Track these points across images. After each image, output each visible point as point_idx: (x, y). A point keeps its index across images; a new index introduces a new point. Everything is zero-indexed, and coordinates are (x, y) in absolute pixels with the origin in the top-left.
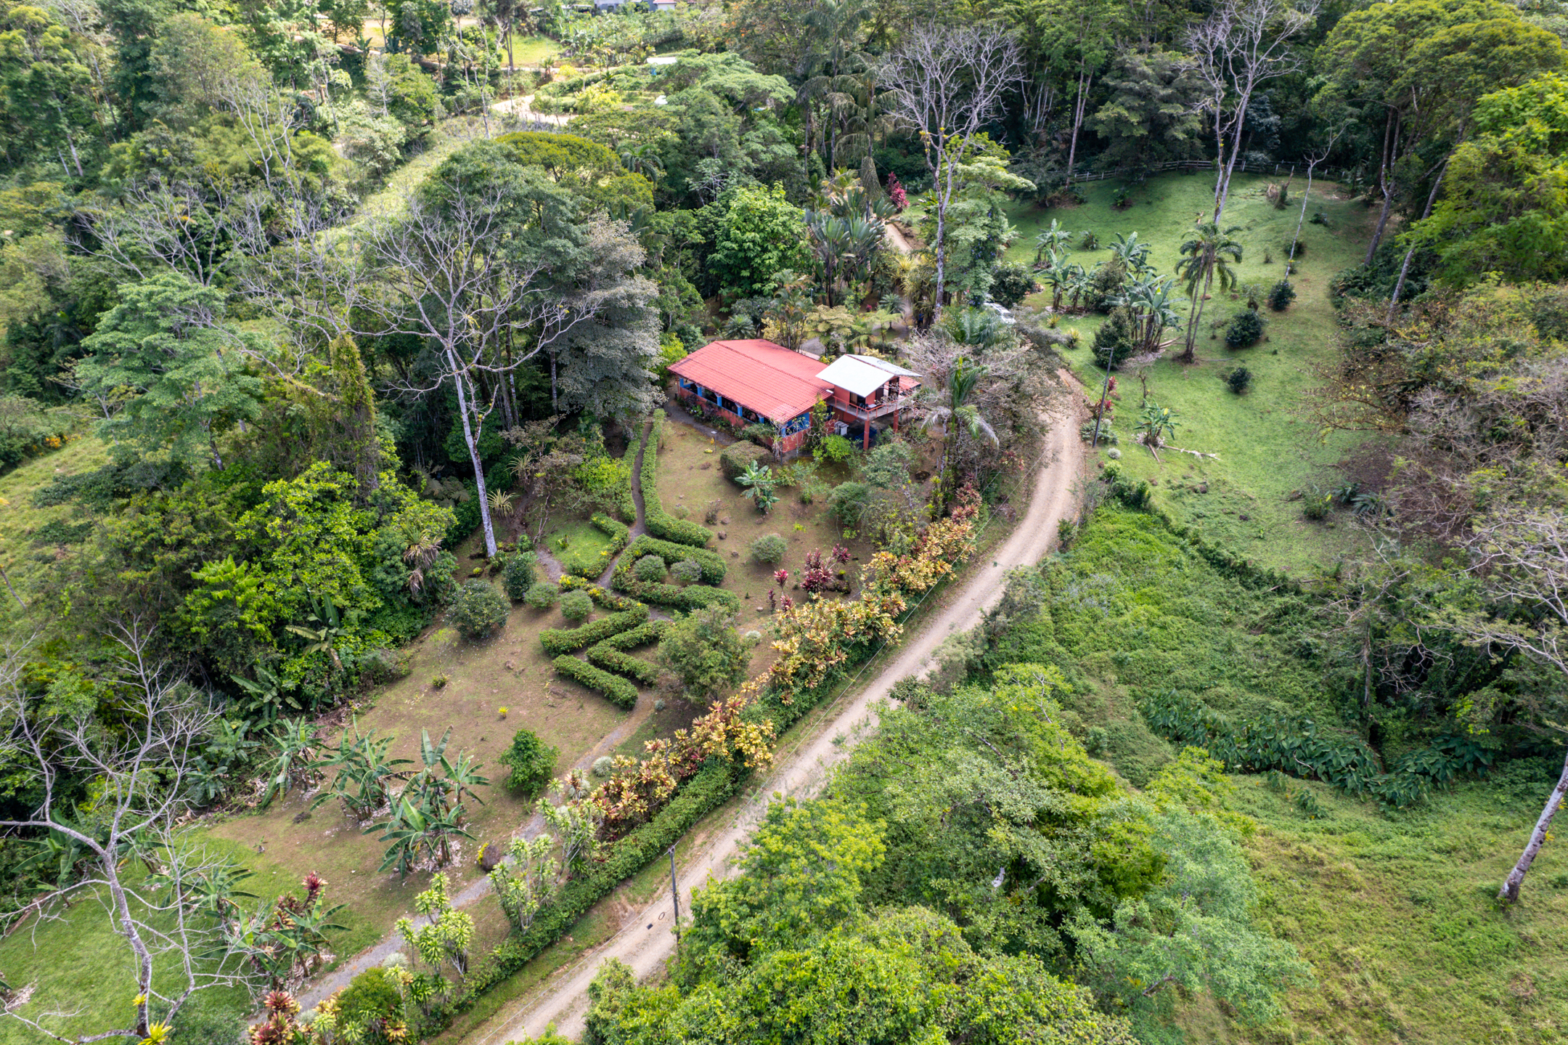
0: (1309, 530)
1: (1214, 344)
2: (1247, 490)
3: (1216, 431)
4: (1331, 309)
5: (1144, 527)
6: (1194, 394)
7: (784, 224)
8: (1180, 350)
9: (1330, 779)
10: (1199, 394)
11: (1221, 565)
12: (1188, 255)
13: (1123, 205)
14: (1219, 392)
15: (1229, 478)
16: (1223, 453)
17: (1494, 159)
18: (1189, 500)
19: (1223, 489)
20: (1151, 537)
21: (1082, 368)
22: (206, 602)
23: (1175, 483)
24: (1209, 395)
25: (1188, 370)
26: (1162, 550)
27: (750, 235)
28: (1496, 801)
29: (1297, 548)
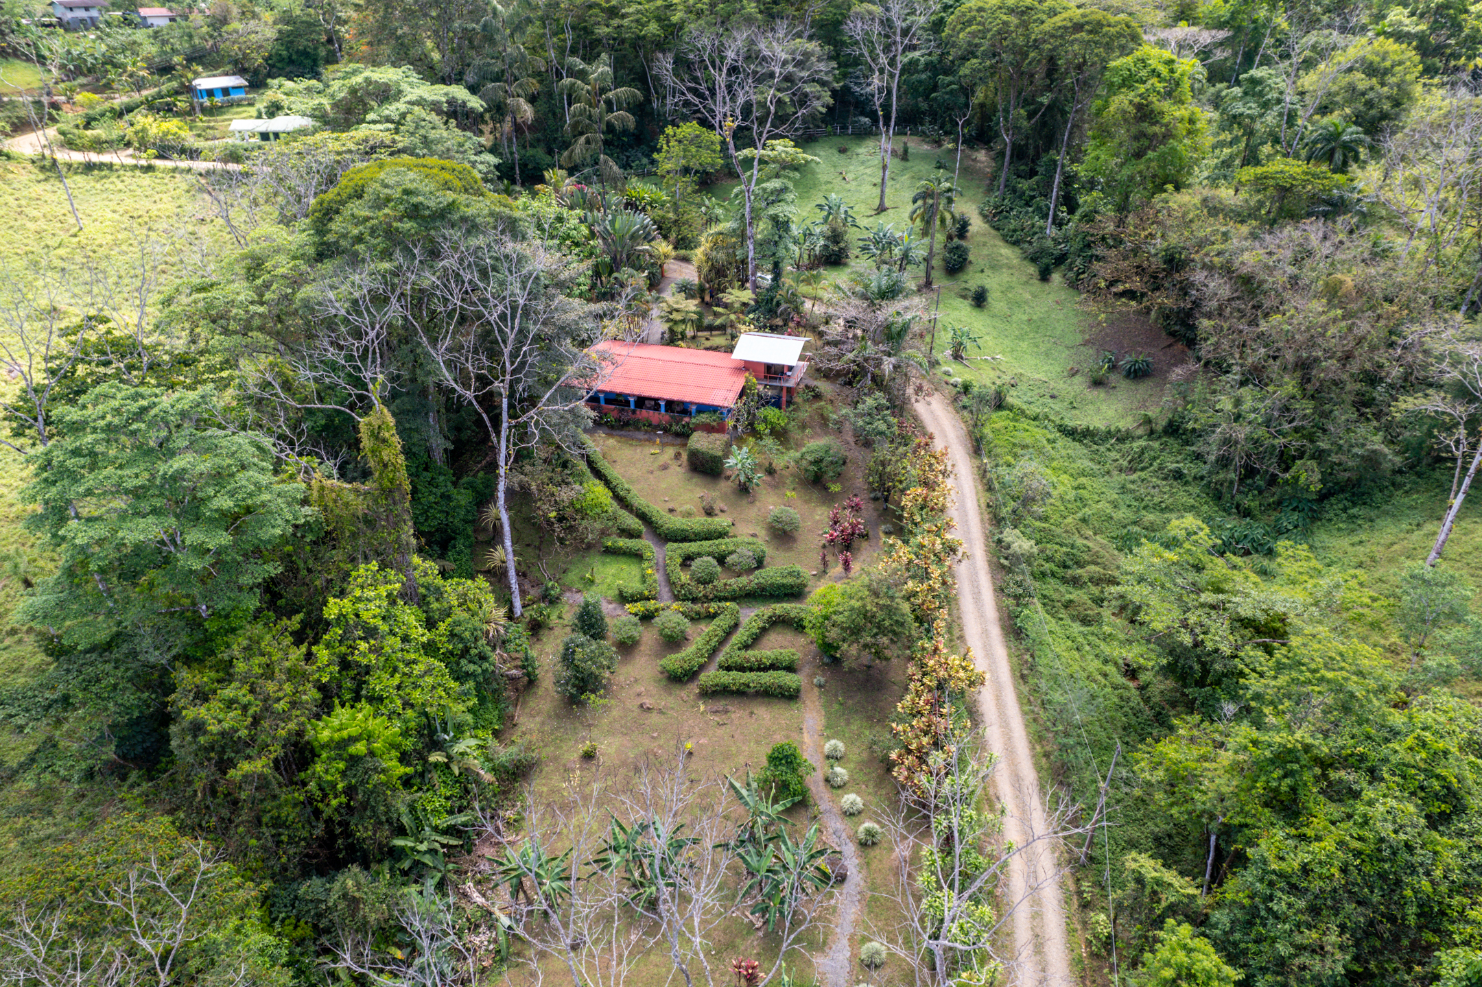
0: (1100, 393)
2: (1038, 376)
3: (987, 338)
4: (993, 232)
5: (1014, 420)
9: (1257, 551)
11: (1071, 433)
12: (920, 203)
14: (969, 309)
15: (1021, 371)
16: (1003, 353)
17: (1139, 107)
19: (1024, 380)
22: (342, 765)
26: (1037, 433)
28: (1339, 529)
29: (1104, 408)
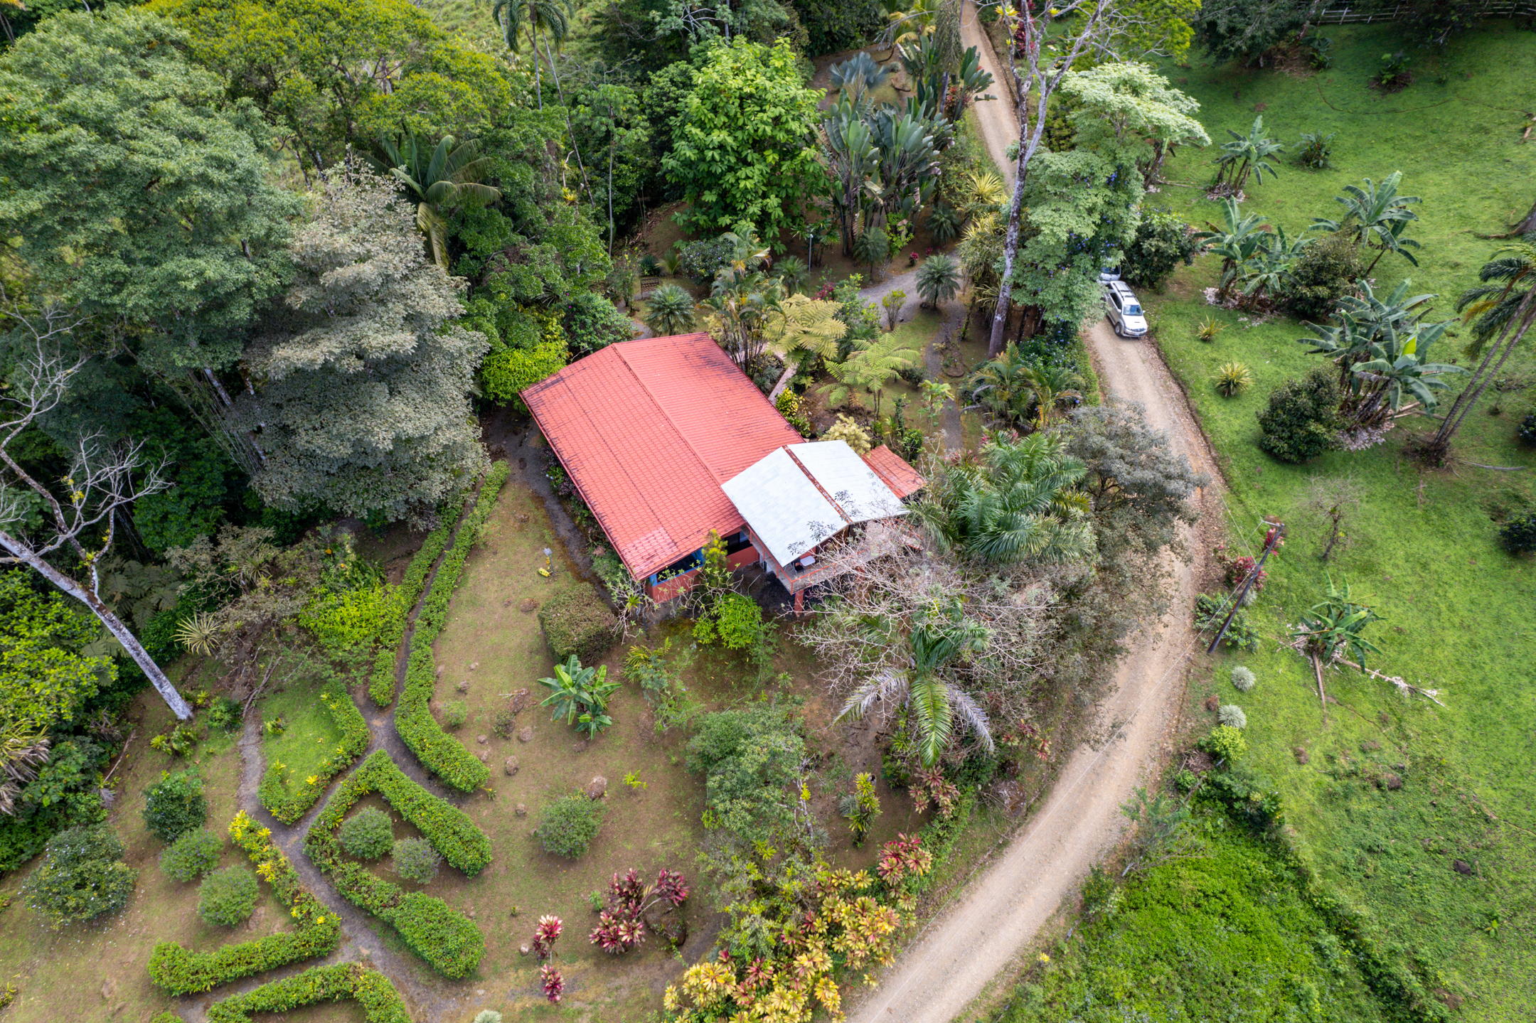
1: (1493, 427)
2: (1482, 790)
3: (1451, 637)
5: (1254, 889)
6: (1427, 544)
7: (777, 120)
8: (1424, 431)
10: (1436, 544)
13: (1393, 81)
15: (1453, 757)
16: (1456, 689)
18: (1362, 805)
19: (1436, 781)
20: (1262, 917)
21: (1233, 447)
23: (1343, 764)
24: (1456, 551)
25: (1428, 481)
26: (1277, 952)
27: (718, 136)
